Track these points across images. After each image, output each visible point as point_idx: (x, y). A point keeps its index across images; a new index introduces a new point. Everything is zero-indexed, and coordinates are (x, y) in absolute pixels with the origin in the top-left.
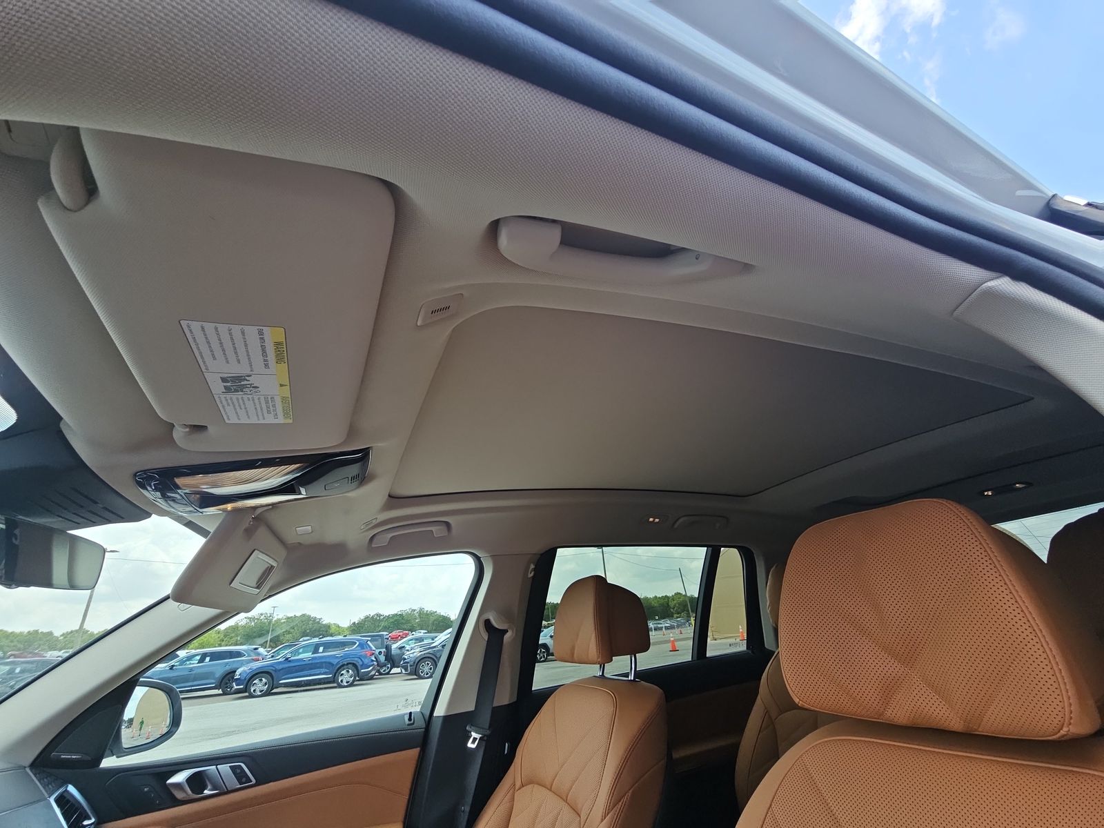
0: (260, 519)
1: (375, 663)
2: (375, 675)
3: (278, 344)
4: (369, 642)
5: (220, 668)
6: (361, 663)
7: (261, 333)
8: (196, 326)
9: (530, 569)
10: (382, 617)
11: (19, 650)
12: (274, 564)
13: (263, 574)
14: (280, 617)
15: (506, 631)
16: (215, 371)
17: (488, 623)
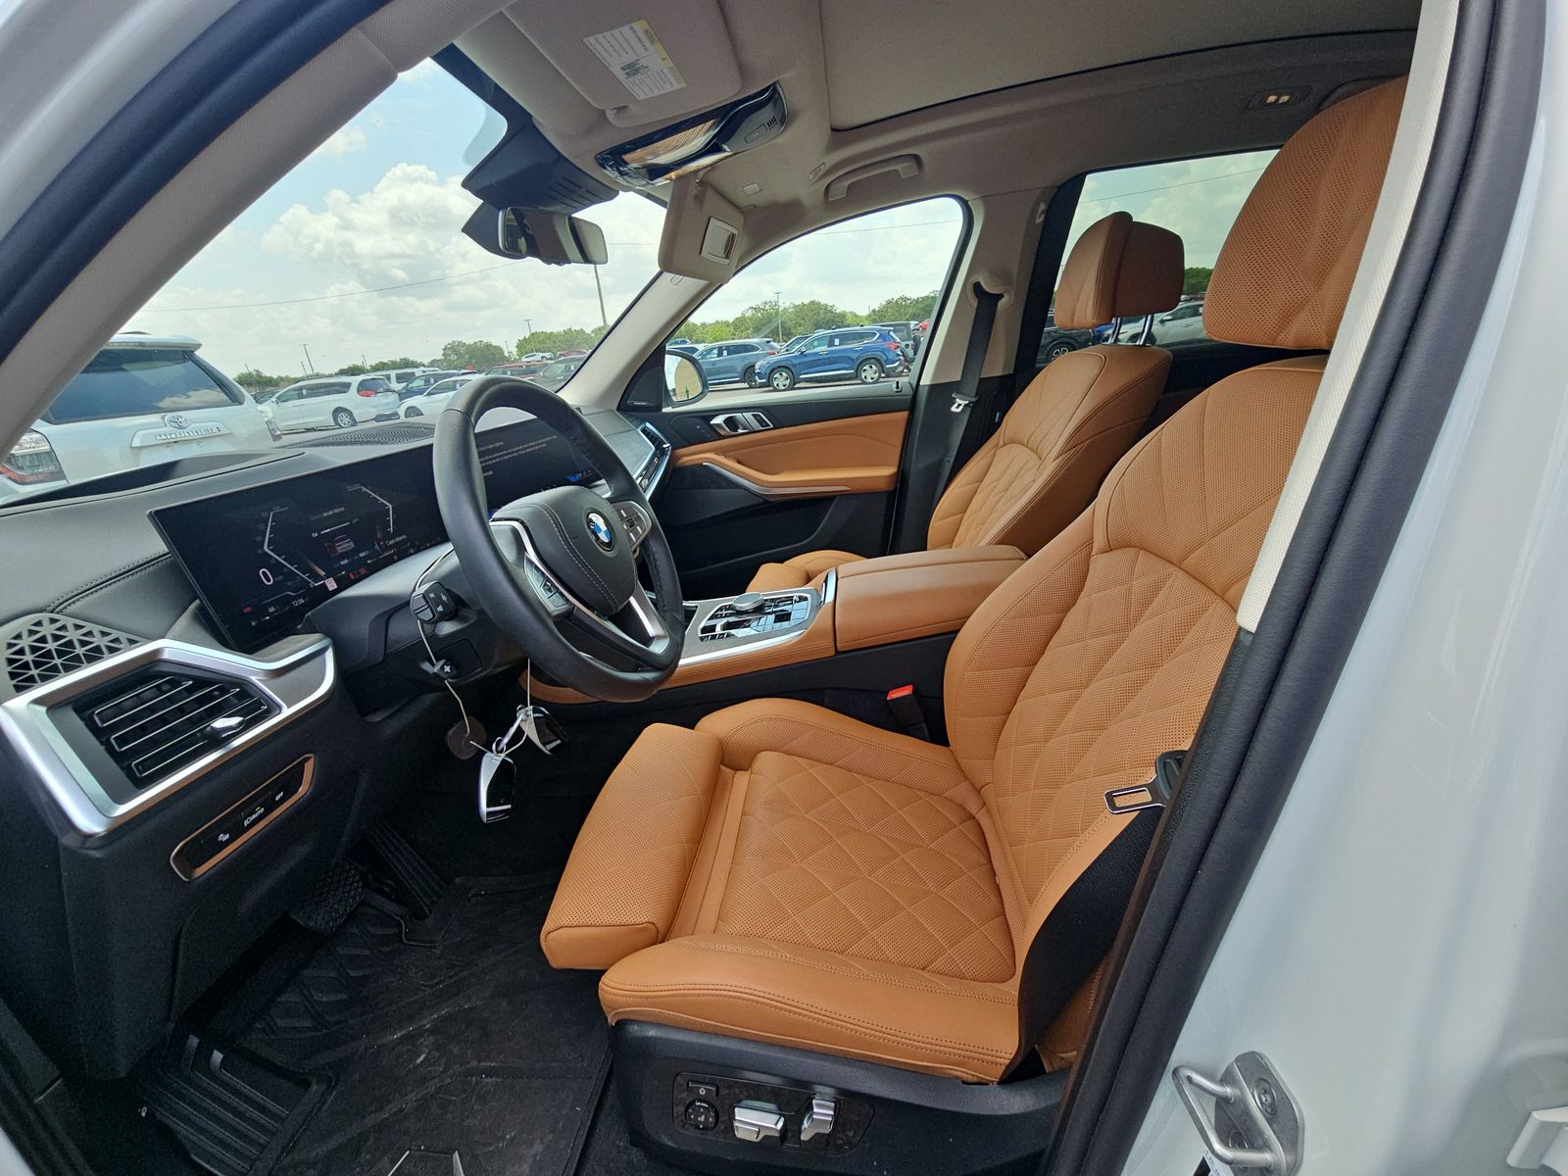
0: (705, 182)
1: (902, 358)
2: (902, 371)
3: (646, 32)
4: (891, 333)
5: (739, 361)
6: (885, 358)
7: (632, 28)
8: (591, 39)
9: (1040, 211)
10: (909, 302)
11: (564, 350)
12: (735, 231)
13: (728, 242)
14: (787, 305)
15: (1000, 297)
16: (615, 64)
17: (977, 287)
